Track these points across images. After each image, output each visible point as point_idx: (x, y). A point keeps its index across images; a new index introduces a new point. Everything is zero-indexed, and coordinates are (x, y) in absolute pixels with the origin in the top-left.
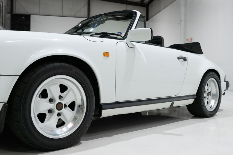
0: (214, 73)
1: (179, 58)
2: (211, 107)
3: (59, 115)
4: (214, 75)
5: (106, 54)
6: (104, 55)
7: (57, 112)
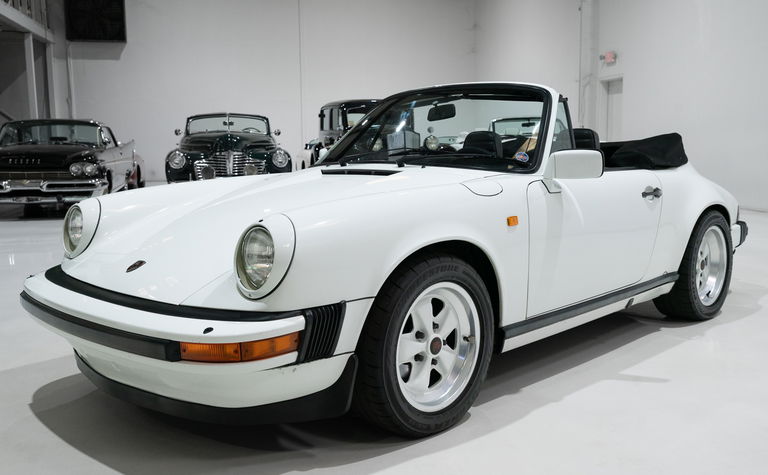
0: (718, 214)
1: (645, 195)
2: (708, 295)
3: (434, 362)
4: (718, 217)
5: (511, 221)
6: (509, 224)
7: (431, 356)
